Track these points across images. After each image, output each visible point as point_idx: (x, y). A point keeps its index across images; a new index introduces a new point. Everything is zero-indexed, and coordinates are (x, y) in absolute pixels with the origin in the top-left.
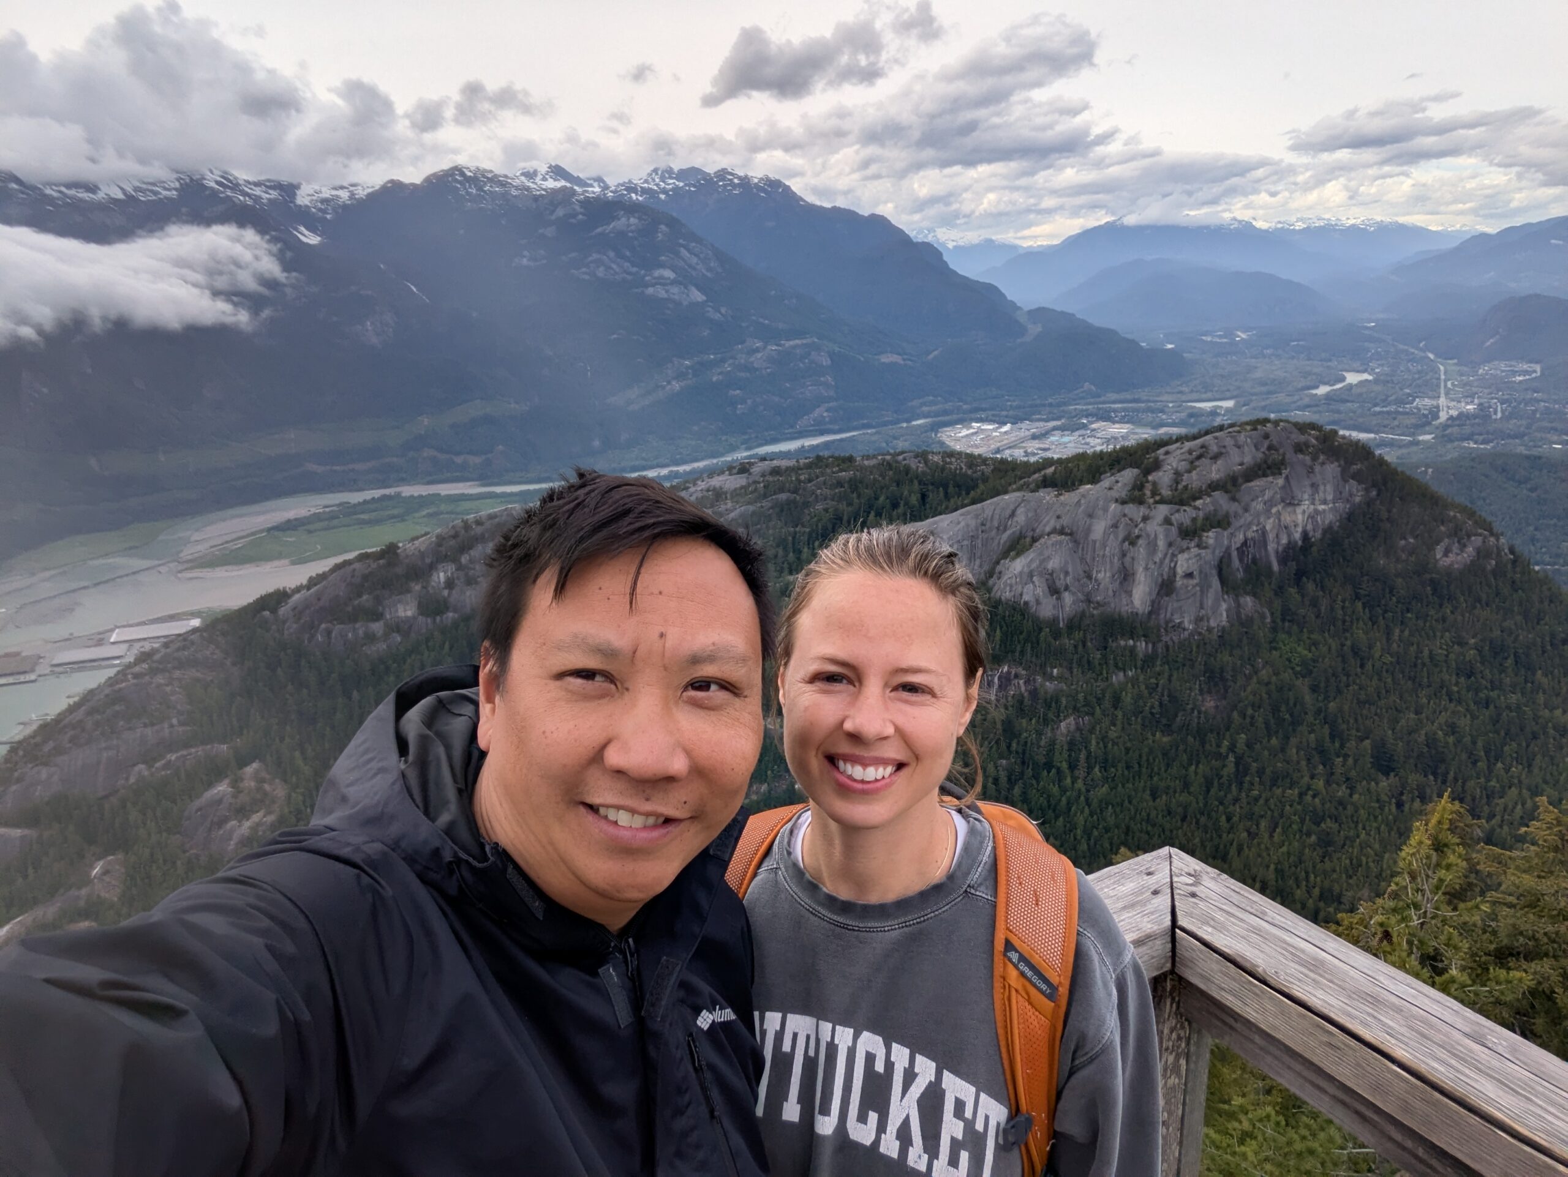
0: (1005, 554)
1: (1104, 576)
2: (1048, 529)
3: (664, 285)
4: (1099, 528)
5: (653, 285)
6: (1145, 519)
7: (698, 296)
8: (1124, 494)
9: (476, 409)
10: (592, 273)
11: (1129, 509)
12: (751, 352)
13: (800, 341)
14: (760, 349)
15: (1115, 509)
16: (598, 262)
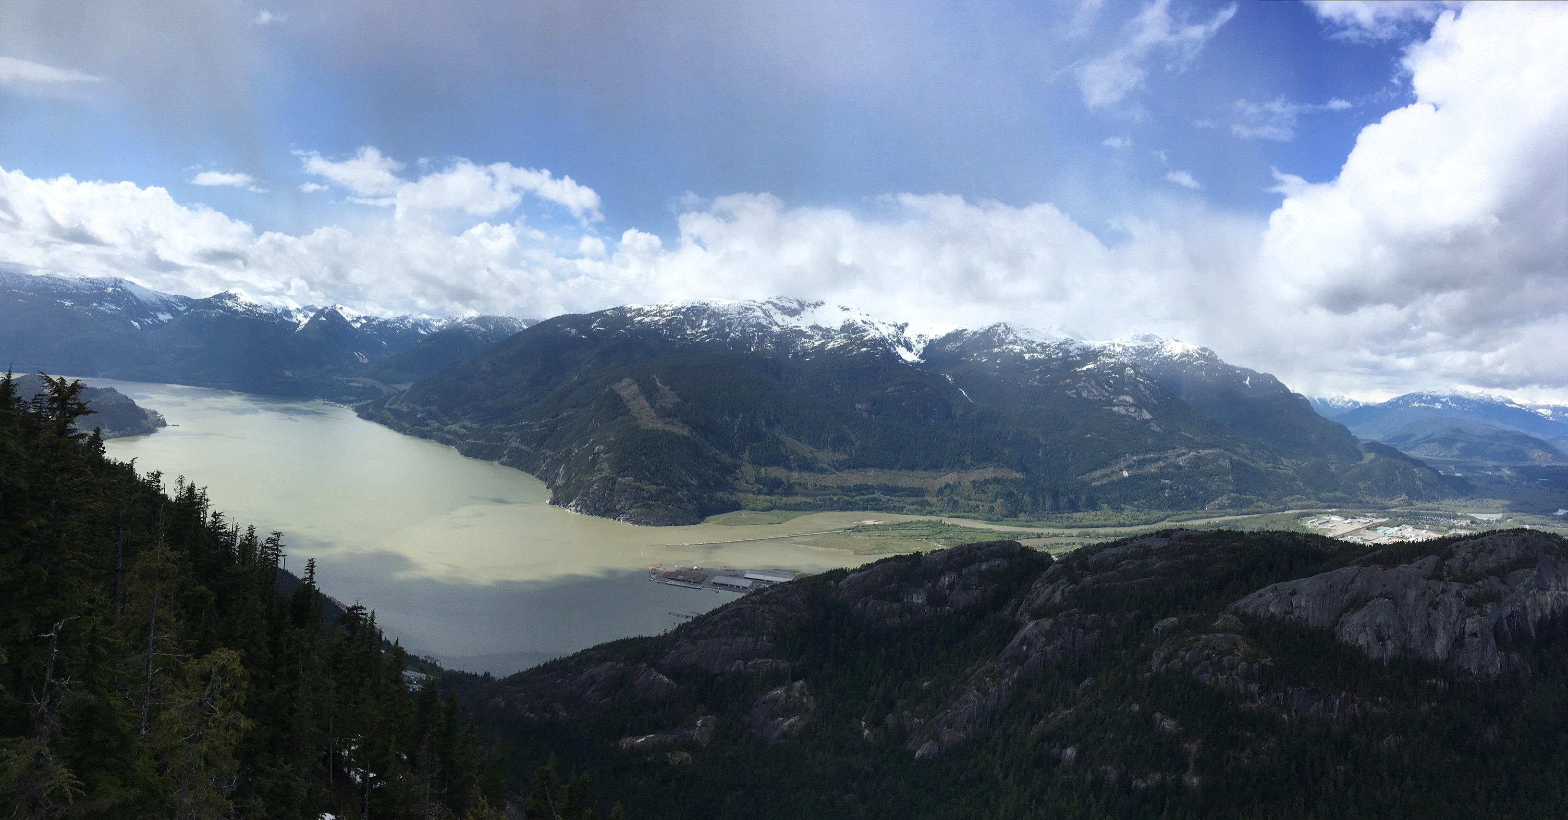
0: (1346, 610)
1: (1415, 630)
2: (1376, 594)
3: (1125, 406)
4: (1412, 595)
5: (1119, 406)
6: (1444, 591)
7: (1147, 415)
8: (1428, 572)
9: (989, 473)
10: (1078, 394)
11: (1432, 583)
12: (1179, 456)
13: (1211, 451)
14: (1184, 454)
15: (1423, 582)
16: (1084, 388)
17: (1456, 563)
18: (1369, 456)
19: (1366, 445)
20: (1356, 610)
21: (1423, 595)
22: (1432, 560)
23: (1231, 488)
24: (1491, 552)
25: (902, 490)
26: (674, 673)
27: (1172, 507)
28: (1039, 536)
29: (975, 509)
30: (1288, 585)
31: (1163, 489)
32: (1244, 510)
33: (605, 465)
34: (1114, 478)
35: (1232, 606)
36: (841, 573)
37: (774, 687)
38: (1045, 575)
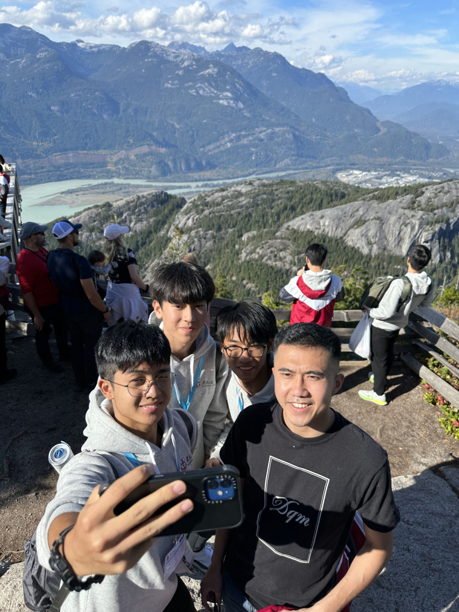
0: (351, 227)
1: (391, 239)
2: (371, 218)
3: (227, 99)
4: (393, 219)
5: (223, 99)
6: (413, 216)
7: (241, 105)
8: (405, 205)
10: (197, 92)
11: (407, 211)
12: (261, 132)
13: (282, 129)
14: (264, 131)
15: (401, 211)
16: (200, 87)
17: (422, 199)
18: (383, 130)
19: (382, 122)
20: (357, 227)
21: (400, 218)
22: (408, 197)
23: (293, 153)
24: (446, 193)
27: (257, 165)
29: (139, 173)
30: (318, 213)
31: (252, 154)
32: (300, 167)
34: (222, 148)
35: (285, 225)
38: (182, 210)
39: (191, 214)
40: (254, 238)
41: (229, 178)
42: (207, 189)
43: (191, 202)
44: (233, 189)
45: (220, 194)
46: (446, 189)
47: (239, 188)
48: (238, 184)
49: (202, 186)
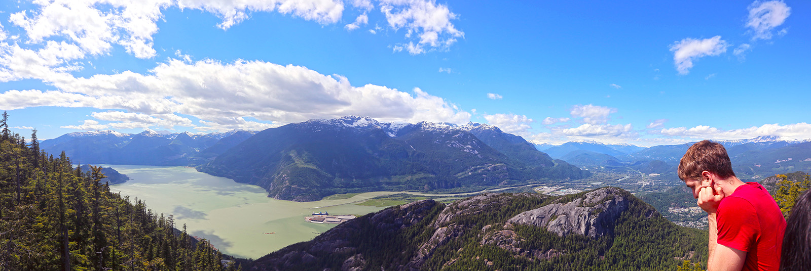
0: (550, 220)
1: (574, 225)
2: (561, 213)
3: (469, 150)
4: (573, 213)
5: (466, 149)
6: (584, 210)
7: (476, 152)
8: (578, 204)
9: (422, 175)
10: (452, 146)
11: (580, 208)
12: (489, 166)
13: (500, 164)
14: (490, 166)
15: (576, 208)
16: (454, 143)
17: (587, 200)
18: (556, 164)
19: (555, 160)
20: (554, 220)
21: (577, 212)
22: (579, 200)
23: (507, 177)
24: (599, 195)
25: (392, 183)
26: (315, 254)
27: (487, 185)
28: (441, 197)
29: (417, 188)
30: (529, 212)
31: (483, 179)
32: (513, 185)
33: (287, 181)
34: (466, 175)
35: (510, 221)
36: (372, 214)
37: (350, 257)
38: (443, 211)
39: (449, 213)
40: (490, 229)
41: (470, 192)
42: (457, 198)
43: (449, 206)
44: (475, 198)
45: (467, 201)
46: (598, 194)
47: (478, 198)
48: (477, 195)
49: (454, 197)
